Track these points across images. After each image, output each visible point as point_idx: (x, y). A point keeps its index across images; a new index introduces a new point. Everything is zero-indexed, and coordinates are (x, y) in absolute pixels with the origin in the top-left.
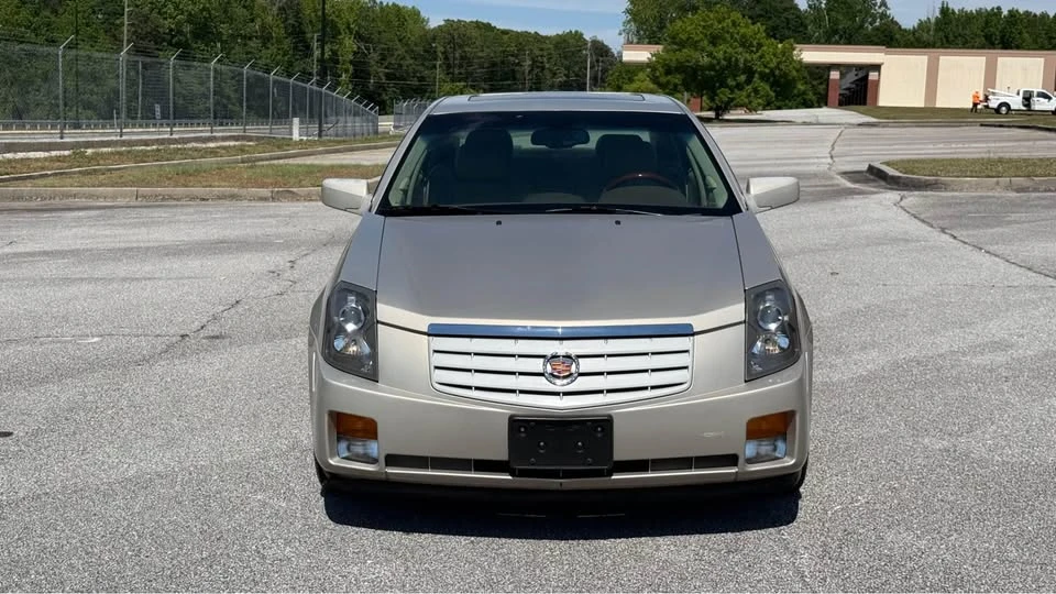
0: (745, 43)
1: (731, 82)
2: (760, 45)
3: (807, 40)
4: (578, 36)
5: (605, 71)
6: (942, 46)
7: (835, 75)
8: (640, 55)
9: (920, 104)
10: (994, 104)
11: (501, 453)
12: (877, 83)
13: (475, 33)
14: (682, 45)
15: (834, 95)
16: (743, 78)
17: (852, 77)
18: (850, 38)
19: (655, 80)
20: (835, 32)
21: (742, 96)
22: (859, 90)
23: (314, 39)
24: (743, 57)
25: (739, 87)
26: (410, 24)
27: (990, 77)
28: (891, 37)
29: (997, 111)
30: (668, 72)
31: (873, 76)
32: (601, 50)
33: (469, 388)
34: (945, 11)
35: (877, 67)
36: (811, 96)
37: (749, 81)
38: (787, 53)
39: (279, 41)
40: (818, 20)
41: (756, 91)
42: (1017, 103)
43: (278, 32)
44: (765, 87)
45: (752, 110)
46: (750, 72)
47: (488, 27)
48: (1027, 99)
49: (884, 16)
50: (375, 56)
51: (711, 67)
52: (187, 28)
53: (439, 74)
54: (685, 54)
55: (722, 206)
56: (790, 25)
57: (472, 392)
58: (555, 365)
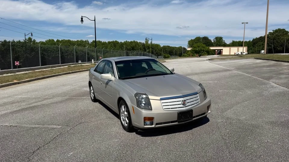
0: (203, 47)
1: (201, 52)
2: (205, 47)
4: (181, 47)
5: (185, 51)
7: (216, 51)
8: (189, 49)
9: (228, 54)
11: (176, 119)
12: (222, 52)
13: (167, 47)
14: (195, 47)
15: (216, 53)
16: (203, 51)
17: (219, 51)
18: (220, 46)
19: (191, 52)
20: (217, 45)
21: (203, 54)
22: (220, 52)
23: (146, 49)
24: (203, 49)
25: (202, 53)
26: (159, 47)
27: (238, 51)
28: (225, 45)
29: (237, 55)
30: (193, 51)
31: (222, 51)
32: (184, 49)
33: (170, 108)
34: (233, 41)
35: (222, 49)
36: (214, 54)
37: (204, 52)
38: (209, 48)
39: (142, 49)
40: (215, 43)
41: (204, 53)
42: (240, 54)
43: (142, 48)
44: (206, 53)
45: (204, 56)
46: (204, 51)
47: (169, 46)
49: (224, 42)
50: (154, 51)
51: (198, 50)
52: (131, 48)
53: (163, 53)
54: (195, 49)
55: (170, 73)
56: (211, 44)
57: (170, 109)
58: (183, 102)
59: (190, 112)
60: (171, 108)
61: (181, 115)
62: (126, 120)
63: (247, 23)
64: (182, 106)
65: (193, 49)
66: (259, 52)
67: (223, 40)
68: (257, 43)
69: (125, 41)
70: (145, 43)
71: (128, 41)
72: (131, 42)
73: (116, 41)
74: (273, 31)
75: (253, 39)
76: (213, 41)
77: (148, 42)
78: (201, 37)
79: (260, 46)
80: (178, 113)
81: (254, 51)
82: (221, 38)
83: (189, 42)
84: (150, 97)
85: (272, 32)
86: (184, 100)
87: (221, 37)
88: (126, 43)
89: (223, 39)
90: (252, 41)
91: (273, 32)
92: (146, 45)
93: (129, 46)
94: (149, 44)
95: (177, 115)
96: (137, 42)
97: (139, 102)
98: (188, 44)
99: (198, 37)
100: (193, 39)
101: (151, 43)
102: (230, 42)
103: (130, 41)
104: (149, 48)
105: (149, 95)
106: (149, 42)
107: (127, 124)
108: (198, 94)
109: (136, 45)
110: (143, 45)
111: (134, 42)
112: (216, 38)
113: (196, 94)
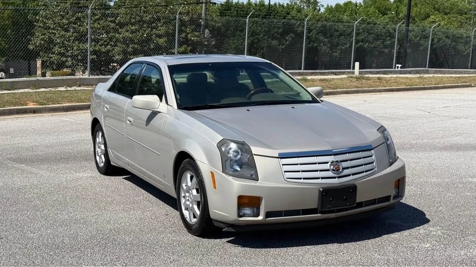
33: (301, 179)
55: (311, 99)
57: (302, 181)
58: (334, 166)
59: (350, 190)
60: (304, 179)
61: (328, 195)
62: (192, 209)
64: (330, 174)
80: (319, 190)
84: (255, 150)
86: (337, 162)
95: (316, 196)
97: (229, 160)
105: (253, 146)
107: (195, 217)
108: (373, 149)
113: (368, 149)
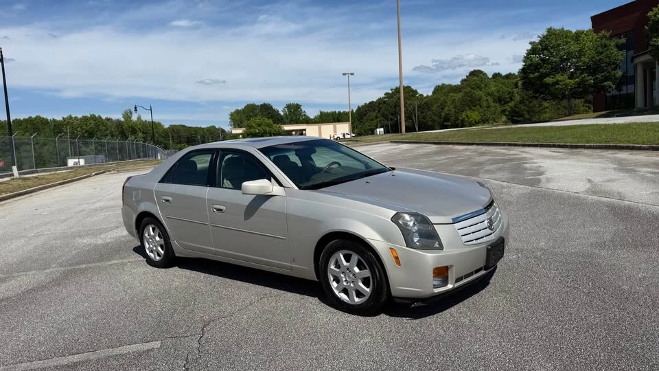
0: (268, 125)
2: (272, 126)
3: (285, 123)
4: (214, 127)
6: (322, 123)
7: (293, 132)
8: (237, 131)
10: (336, 137)
12: (306, 134)
13: (182, 129)
14: (250, 128)
17: (299, 133)
18: (297, 122)
20: (292, 120)
23: (128, 133)
24: (268, 129)
27: (335, 131)
28: (308, 121)
29: (337, 139)
31: (304, 132)
32: (223, 131)
34: (321, 113)
35: (305, 130)
38: (280, 127)
39: (117, 136)
40: (287, 118)
42: (341, 137)
43: (116, 133)
46: (270, 133)
47: (184, 126)
48: (344, 135)
49: (305, 115)
53: (171, 142)
54: (252, 130)
56: (279, 119)
57: (475, 242)
58: (489, 223)
60: (476, 240)
62: (357, 288)
63: (352, 74)
64: (488, 231)
65: (248, 131)
66: (372, 132)
67: (301, 110)
68: (365, 115)
69: (65, 117)
70: (122, 119)
71: (73, 116)
72: (85, 119)
73: (38, 117)
74: (391, 90)
75: (359, 107)
76: (282, 114)
77: (130, 118)
78: (257, 104)
79: (372, 120)
81: (362, 131)
82: (297, 107)
83: (232, 115)
85: (390, 92)
87: (297, 105)
88: (68, 122)
89: (302, 107)
90: (357, 110)
91: (393, 93)
92: (125, 126)
93: (79, 129)
94: (134, 122)
96: (100, 117)
98: (229, 120)
99: (251, 105)
100: (240, 109)
101: (139, 118)
102: (316, 115)
103: (80, 116)
104: (134, 130)
105: (430, 215)
106: (134, 118)
109: (97, 126)
110: (119, 123)
111: (93, 117)
112: (289, 106)
